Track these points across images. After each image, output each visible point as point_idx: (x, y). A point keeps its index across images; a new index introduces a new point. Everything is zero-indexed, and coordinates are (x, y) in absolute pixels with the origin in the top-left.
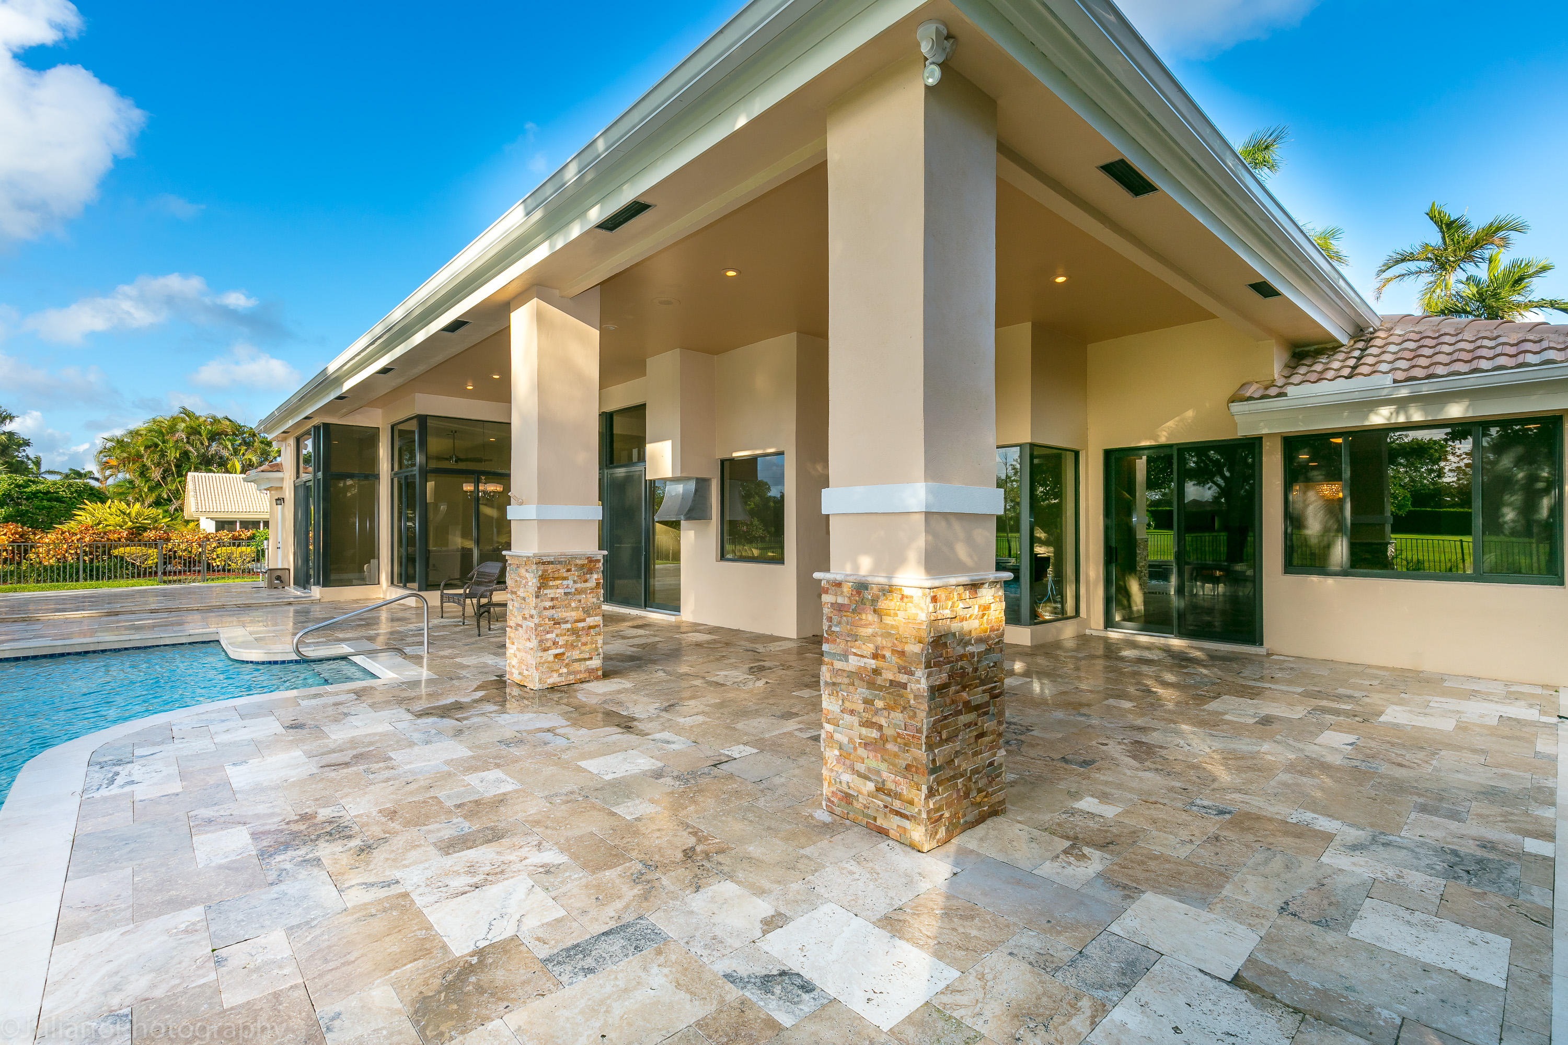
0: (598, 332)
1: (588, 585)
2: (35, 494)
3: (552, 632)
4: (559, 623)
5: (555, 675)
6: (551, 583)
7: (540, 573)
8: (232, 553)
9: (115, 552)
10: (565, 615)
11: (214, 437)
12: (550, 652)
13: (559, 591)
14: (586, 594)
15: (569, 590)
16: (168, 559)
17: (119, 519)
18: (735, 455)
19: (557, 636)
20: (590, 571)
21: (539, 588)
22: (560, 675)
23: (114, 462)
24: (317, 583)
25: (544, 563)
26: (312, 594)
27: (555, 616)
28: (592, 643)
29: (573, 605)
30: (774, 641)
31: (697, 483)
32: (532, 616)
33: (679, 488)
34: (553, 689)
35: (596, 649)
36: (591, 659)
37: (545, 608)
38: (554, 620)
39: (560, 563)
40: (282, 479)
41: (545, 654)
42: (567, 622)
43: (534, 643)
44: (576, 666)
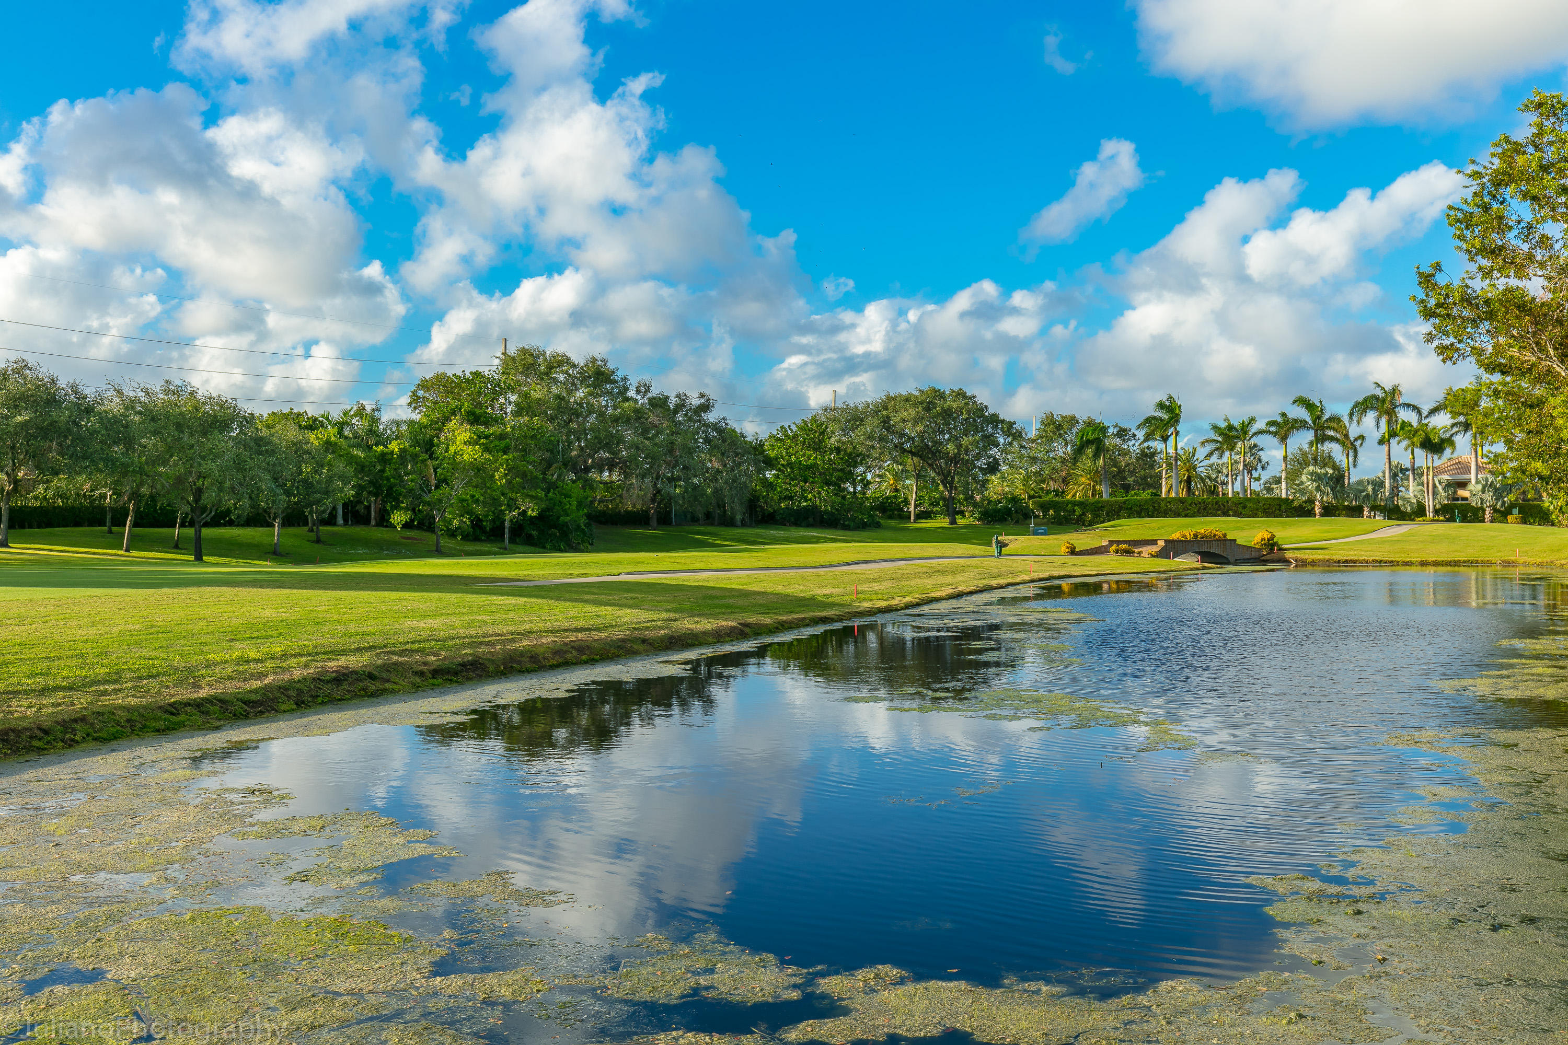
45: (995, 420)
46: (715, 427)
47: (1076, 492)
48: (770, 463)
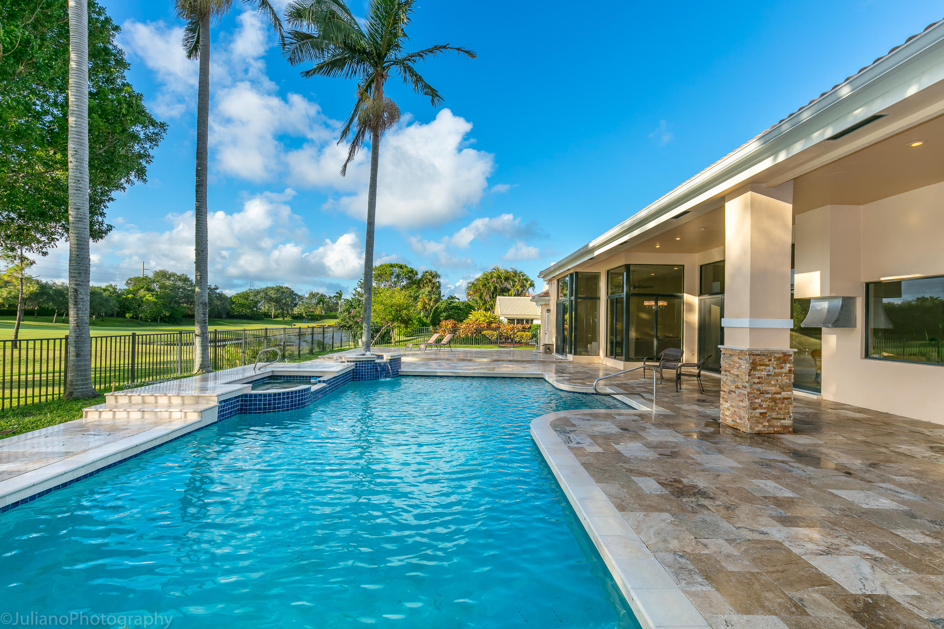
0: (792, 205)
1: (783, 370)
2: (453, 307)
3: (758, 398)
4: (763, 393)
5: (760, 426)
6: (758, 368)
7: (751, 361)
8: (523, 335)
9: (484, 332)
10: (767, 388)
11: (507, 279)
12: (757, 411)
13: (763, 373)
14: (781, 376)
15: (770, 373)
16: (500, 336)
17: (483, 318)
18: (882, 279)
19: (762, 401)
20: (785, 362)
21: (751, 370)
22: (764, 426)
23: (471, 293)
24: (570, 352)
25: (754, 355)
26: (568, 358)
27: (761, 388)
28: (785, 409)
29: (773, 382)
30: (937, 428)
31: (843, 301)
32: (745, 387)
33: (825, 305)
34: (759, 434)
35: (789, 412)
36: (785, 419)
37: (754, 383)
38: (760, 391)
39: (764, 355)
40: (549, 300)
41: (754, 412)
42: (768, 393)
43: (746, 403)
44: (775, 423)
45: (296, 295)
46: (218, 294)
47: (317, 312)
48: (234, 303)
